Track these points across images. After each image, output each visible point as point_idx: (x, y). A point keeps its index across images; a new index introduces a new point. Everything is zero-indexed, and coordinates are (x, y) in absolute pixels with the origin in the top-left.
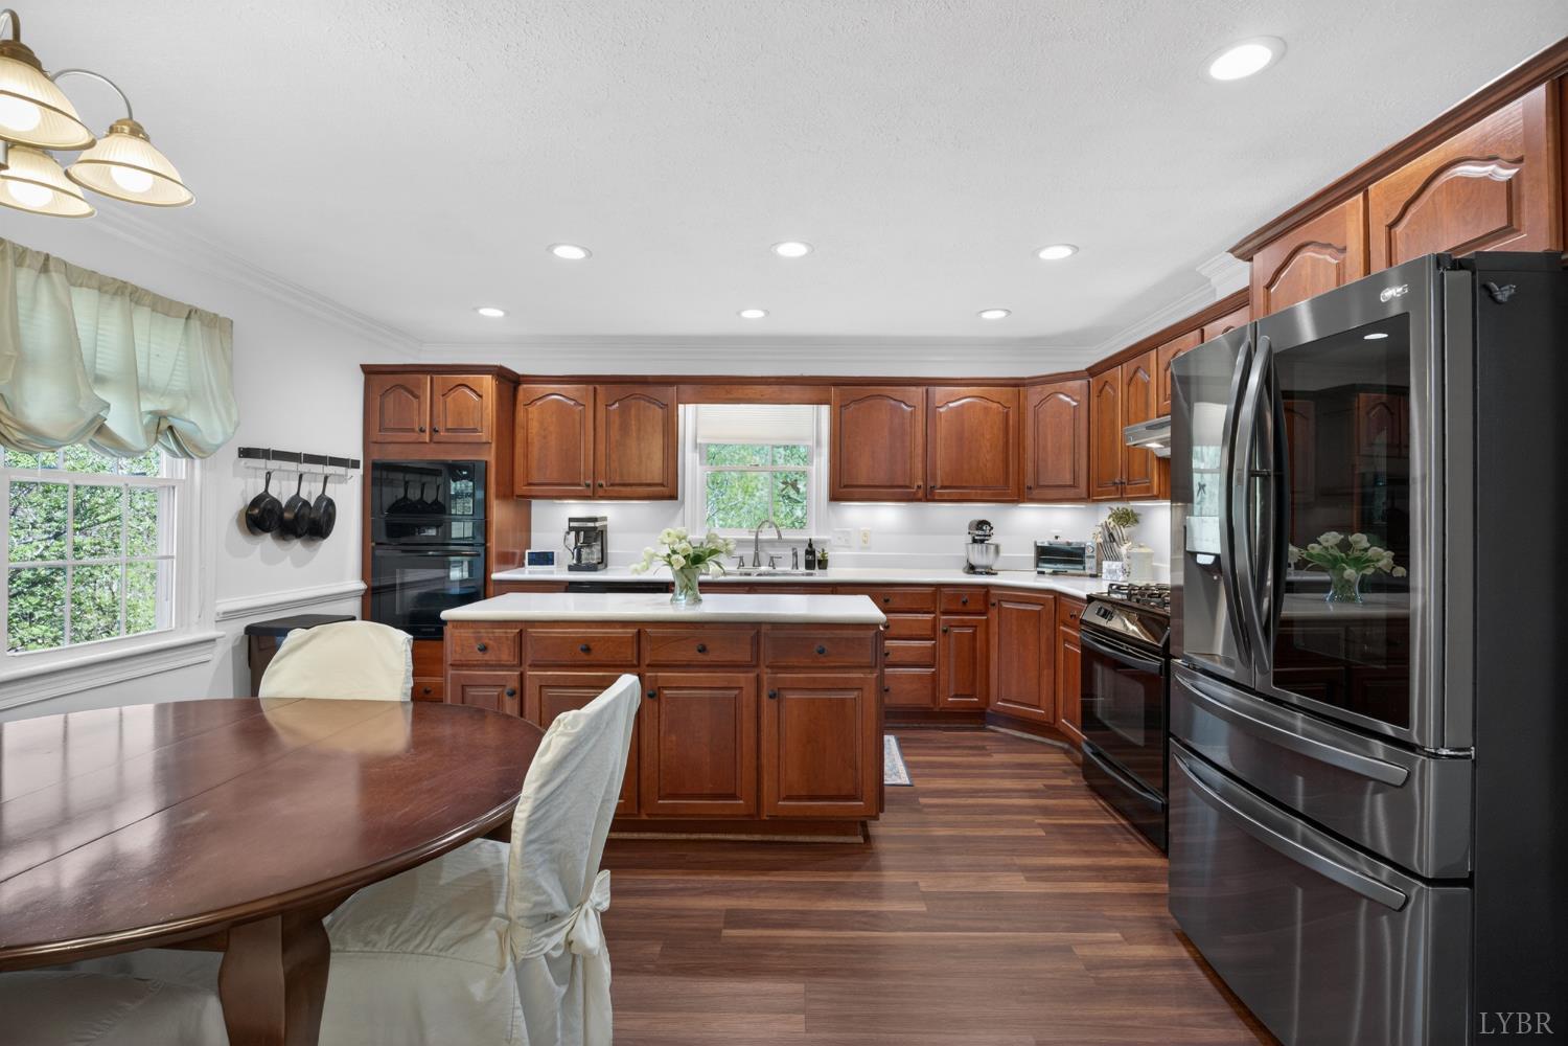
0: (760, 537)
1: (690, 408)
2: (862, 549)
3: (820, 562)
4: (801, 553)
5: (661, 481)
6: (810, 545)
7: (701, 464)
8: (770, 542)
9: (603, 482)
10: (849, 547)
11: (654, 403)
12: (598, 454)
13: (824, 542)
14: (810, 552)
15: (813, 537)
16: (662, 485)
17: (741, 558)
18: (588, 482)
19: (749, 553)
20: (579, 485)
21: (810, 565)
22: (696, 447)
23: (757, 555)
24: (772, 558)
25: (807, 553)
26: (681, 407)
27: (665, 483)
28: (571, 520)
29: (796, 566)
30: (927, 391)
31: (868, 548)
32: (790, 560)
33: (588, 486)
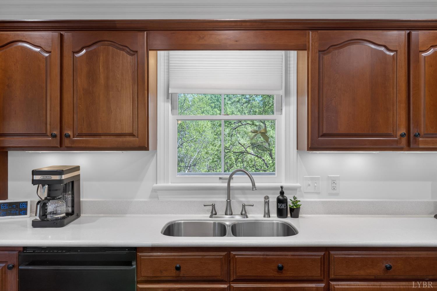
0: (231, 185)
1: (162, 54)
2: (331, 195)
3: (292, 210)
4: (273, 200)
5: (131, 132)
6: (282, 193)
7: (173, 114)
8: (243, 190)
9: (70, 133)
10: (318, 193)
11: (123, 50)
12: (65, 102)
13: (294, 189)
14: (282, 200)
15: (284, 184)
16: (132, 135)
17: (213, 206)
18: (55, 132)
19: (220, 200)
20: (45, 135)
21: (281, 213)
22: (168, 98)
23: (229, 203)
24: (244, 206)
25: (279, 201)
26: (151, 53)
27: (135, 133)
28: (34, 173)
29: (267, 214)
30: (409, 35)
31: (337, 195)
32: (262, 208)
33: (54, 136)
